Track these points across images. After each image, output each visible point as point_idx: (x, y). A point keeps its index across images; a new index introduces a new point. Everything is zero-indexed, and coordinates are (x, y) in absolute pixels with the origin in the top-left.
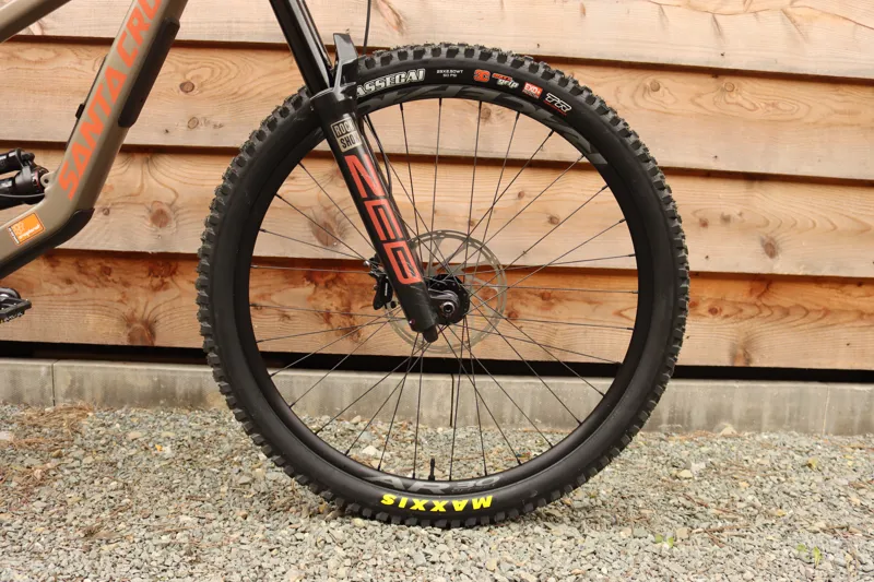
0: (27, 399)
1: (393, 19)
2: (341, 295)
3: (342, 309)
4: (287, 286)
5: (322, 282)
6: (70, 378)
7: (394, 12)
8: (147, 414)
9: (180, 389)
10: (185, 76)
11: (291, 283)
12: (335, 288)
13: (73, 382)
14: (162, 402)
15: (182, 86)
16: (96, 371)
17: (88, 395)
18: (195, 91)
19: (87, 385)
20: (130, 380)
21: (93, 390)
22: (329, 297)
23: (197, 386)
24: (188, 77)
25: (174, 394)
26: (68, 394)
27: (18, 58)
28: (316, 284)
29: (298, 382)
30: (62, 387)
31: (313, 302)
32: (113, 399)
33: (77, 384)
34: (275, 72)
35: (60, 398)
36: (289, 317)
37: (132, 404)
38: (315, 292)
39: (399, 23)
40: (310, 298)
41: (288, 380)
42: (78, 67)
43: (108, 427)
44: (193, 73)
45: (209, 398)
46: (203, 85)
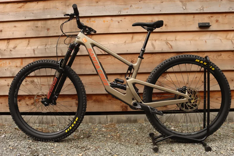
0: (102, 123)
1: (170, 46)
6: (110, 118)
7: (171, 45)
8: (126, 124)
9: (132, 119)
10: (132, 59)
13: (111, 119)
16: (116, 117)
17: (114, 121)
18: (134, 62)
19: (114, 120)
20: (122, 118)
21: (115, 120)
23: (135, 119)
24: (132, 60)
25: (131, 120)
26: (110, 122)
27: (100, 58)
28: (158, 97)
30: (109, 120)
32: (119, 122)
33: (112, 119)
34: (149, 58)
35: (108, 122)
39: (172, 47)
42: (111, 59)
43: (121, 127)
44: (133, 59)
45: (138, 121)
46: (135, 61)
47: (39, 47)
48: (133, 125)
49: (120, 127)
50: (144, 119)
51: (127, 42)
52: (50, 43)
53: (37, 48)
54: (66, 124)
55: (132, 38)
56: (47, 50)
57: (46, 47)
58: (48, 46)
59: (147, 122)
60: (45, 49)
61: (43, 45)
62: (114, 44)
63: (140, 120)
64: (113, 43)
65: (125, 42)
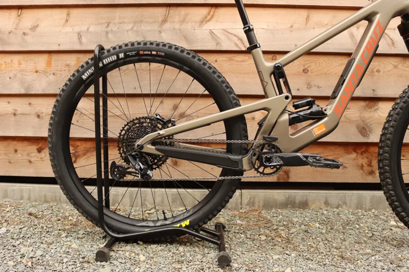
0: (229, 206)
1: (390, 42)
2: (367, 158)
3: (368, 163)
4: (345, 154)
5: (359, 151)
6: (249, 197)
8: (285, 212)
9: (298, 200)
10: (304, 66)
11: (346, 153)
12: (365, 155)
13: (250, 199)
14: (289, 206)
15: (303, 70)
16: (261, 193)
17: (257, 204)
18: (309, 73)
19: (257, 200)
20: (276, 197)
21: (259, 202)
22: (363, 158)
23: (305, 199)
24: (306, 67)
25: (295, 203)
26: (248, 204)
27: (233, 60)
28: (357, 153)
29: (348, 196)
30: (245, 201)
31: (356, 161)
32: (268, 205)
33: (252, 200)
35: (244, 206)
36: (346, 167)
37: (276, 207)
38: (357, 156)
39: (393, 43)
40: (354, 159)
41: (344, 194)
43: (277, 217)
44: (308, 65)
45: (310, 203)
46: (312, 70)
47: (92, 29)
48: (302, 214)
49: (273, 216)
50: (322, 202)
51: (295, 26)
52: (117, 21)
53: (88, 29)
54: (147, 206)
55: (308, 19)
56: (110, 35)
57: (109, 29)
58: (113, 27)
59: (329, 207)
60: (107, 33)
61: (102, 23)
62: (267, 30)
63: (314, 203)
64: (265, 26)
65: (292, 27)
